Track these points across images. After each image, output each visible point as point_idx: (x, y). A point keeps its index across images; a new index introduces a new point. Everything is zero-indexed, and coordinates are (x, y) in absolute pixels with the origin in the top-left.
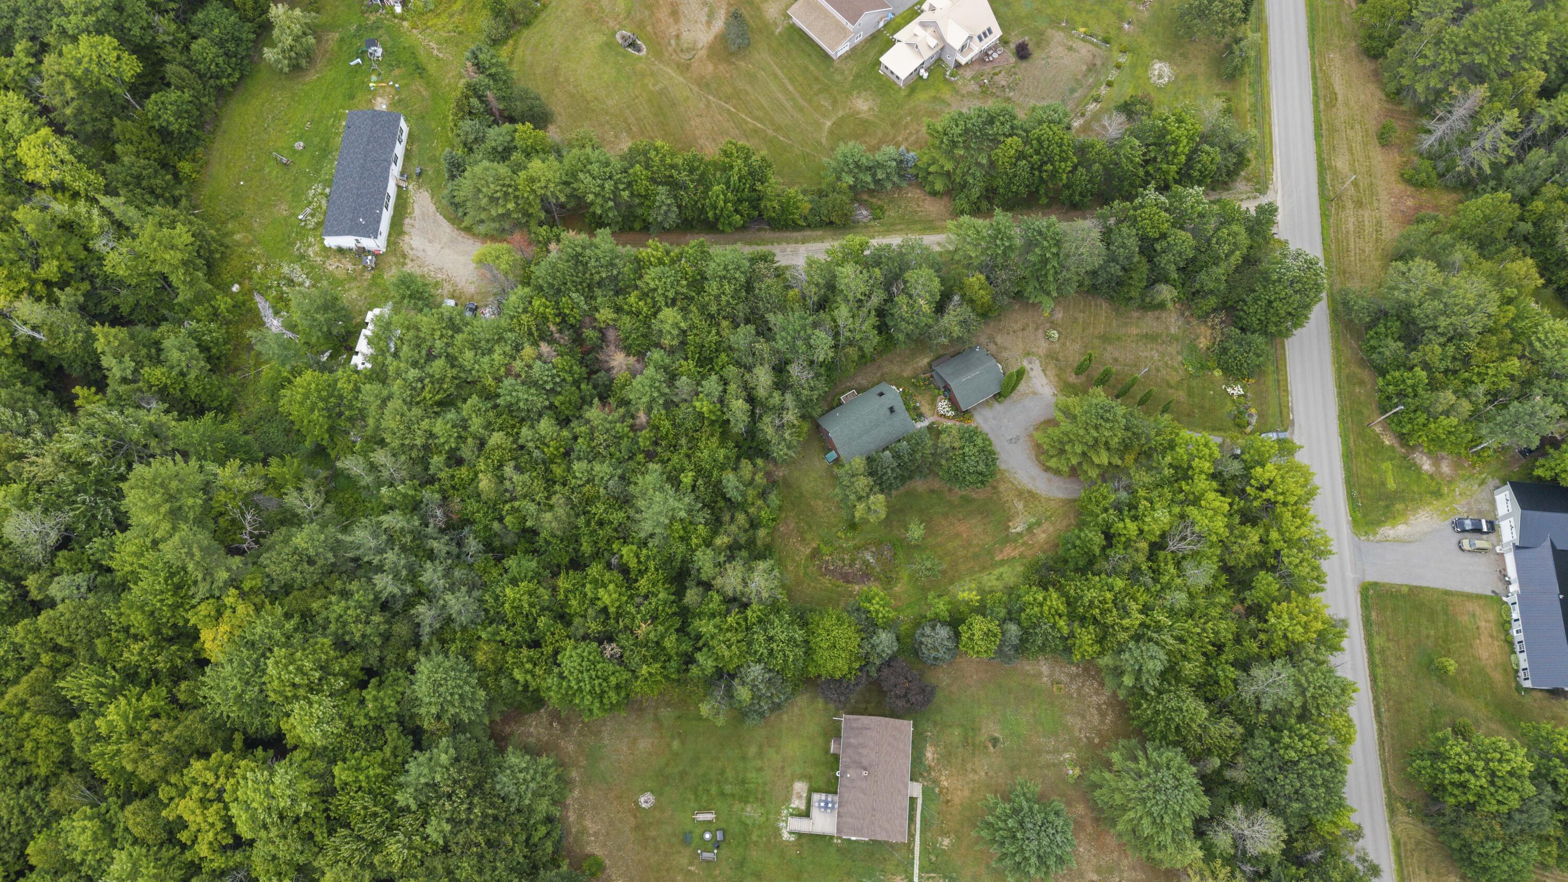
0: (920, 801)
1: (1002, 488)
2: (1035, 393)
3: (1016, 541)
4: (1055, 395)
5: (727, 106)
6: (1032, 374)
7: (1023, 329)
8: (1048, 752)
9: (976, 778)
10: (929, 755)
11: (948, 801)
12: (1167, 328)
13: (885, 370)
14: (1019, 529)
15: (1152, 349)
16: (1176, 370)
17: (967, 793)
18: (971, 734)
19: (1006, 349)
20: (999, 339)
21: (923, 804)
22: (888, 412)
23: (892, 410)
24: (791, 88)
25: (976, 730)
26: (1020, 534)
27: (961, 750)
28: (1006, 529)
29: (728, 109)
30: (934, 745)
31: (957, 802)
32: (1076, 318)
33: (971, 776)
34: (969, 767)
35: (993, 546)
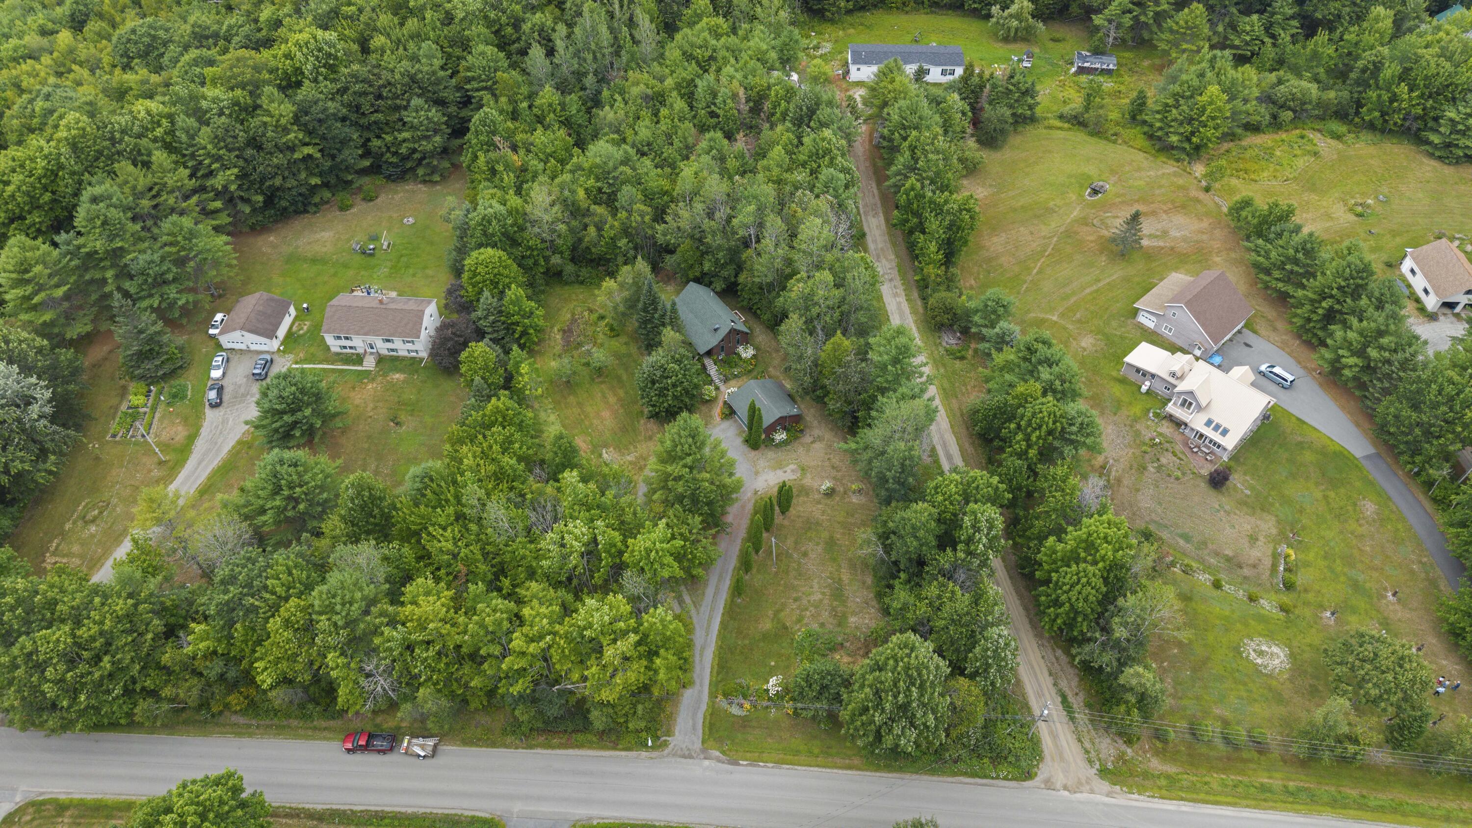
0: (360, 368)
1: (648, 441)
2: (757, 473)
3: (593, 452)
4: (756, 492)
5: (1050, 249)
6: (779, 472)
7: (833, 467)
8: (377, 466)
9: (369, 409)
10: (397, 376)
11: (354, 388)
12: (854, 614)
13: (774, 355)
14: (605, 456)
15: (823, 594)
16: (799, 621)
17: (357, 401)
18: (409, 408)
19: (808, 451)
20: (818, 445)
21: (356, 370)
22: (712, 327)
23: (716, 328)
24: (1088, 291)
25: (412, 413)
26: (600, 455)
27: (396, 399)
28: (606, 446)
29: (1045, 251)
30: (404, 382)
31: (352, 394)
32: (852, 516)
33: (371, 405)
34: (380, 404)
35: (590, 435)
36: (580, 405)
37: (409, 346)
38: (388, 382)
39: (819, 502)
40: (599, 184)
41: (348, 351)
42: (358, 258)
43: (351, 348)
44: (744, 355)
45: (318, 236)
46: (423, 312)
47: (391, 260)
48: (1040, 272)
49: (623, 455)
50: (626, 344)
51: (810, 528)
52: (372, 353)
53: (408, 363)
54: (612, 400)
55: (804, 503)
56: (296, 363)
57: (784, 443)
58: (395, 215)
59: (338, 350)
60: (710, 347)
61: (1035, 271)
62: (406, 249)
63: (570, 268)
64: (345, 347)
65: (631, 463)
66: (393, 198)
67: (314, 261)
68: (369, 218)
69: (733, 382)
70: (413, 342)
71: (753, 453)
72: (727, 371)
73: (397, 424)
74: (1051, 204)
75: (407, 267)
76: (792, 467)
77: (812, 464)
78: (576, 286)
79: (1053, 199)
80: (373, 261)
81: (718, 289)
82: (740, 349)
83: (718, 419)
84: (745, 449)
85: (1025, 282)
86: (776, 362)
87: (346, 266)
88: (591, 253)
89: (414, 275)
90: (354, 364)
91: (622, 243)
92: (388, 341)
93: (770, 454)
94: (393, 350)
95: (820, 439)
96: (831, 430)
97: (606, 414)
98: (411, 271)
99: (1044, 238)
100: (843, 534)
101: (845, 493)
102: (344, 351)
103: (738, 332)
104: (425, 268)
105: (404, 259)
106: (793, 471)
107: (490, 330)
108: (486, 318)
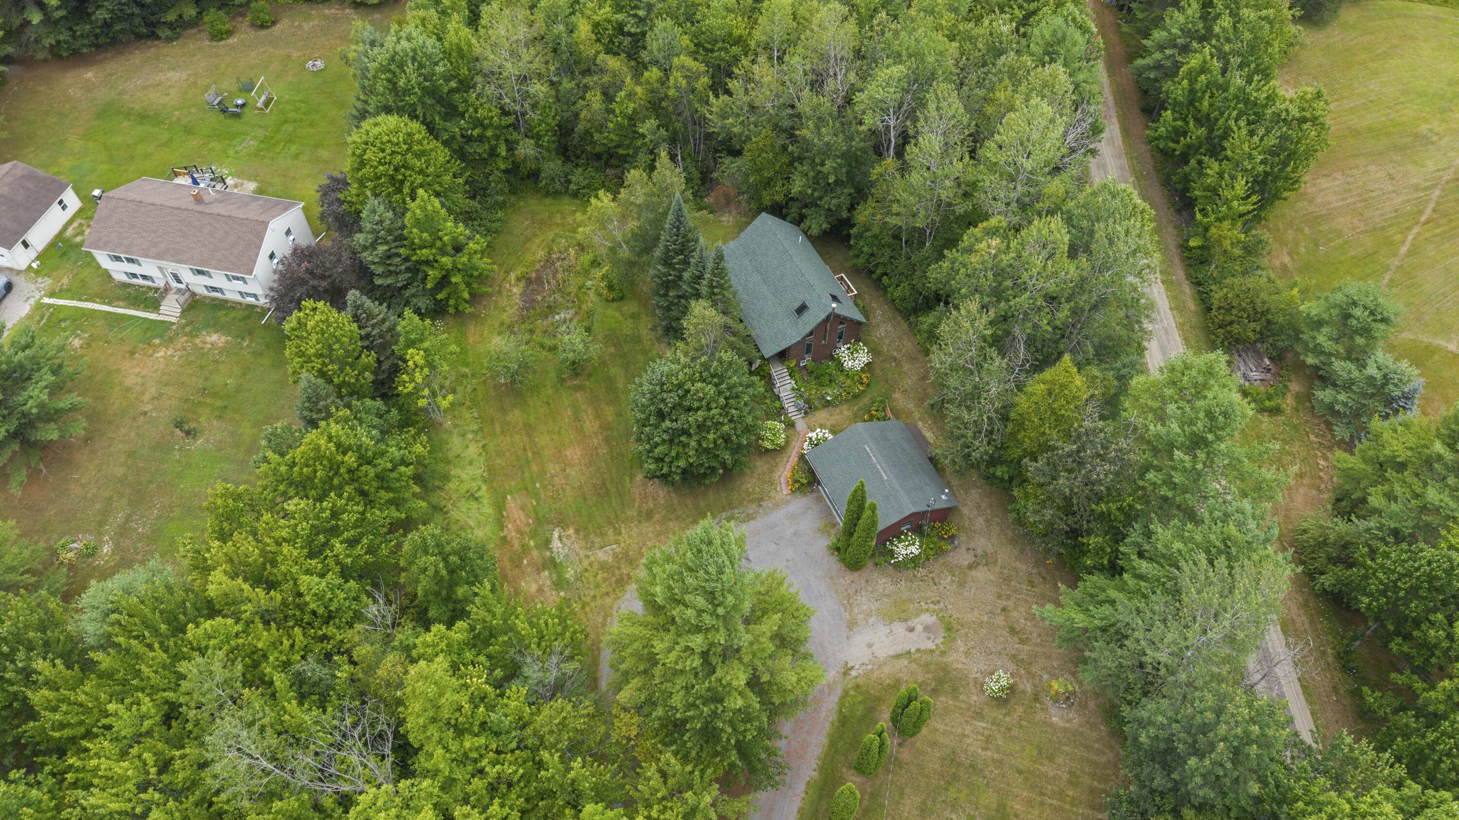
0: (153, 316)
1: (648, 528)
2: (852, 625)
3: (534, 534)
4: (846, 671)
5: (1428, 212)
6: (899, 628)
7: (1013, 631)
8: (128, 518)
9: (146, 397)
10: (214, 338)
11: (132, 353)
13: (906, 367)
14: (556, 544)
17: (130, 381)
18: (219, 403)
19: (962, 584)
20: (982, 574)
21: (146, 319)
22: (797, 305)
23: (801, 309)
25: (221, 414)
26: (547, 543)
27: (201, 384)
28: (562, 523)
29: (1421, 212)
30: (224, 350)
31: (125, 365)
32: (1051, 758)
33: (153, 390)
34: (169, 390)
35: (536, 495)
36: (529, 429)
37: (238, 285)
38: (195, 347)
39: (979, 715)
40: (620, 17)
41: (141, 281)
42: (214, 119)
43: (144, 277)
44: (848, 364)
45: (162, 77)
46: (265, 224)
47: (265, 128)
48: (1414, 251)
49: (591, 547)
50: (633, 316)
51: (955, 778)
52: (179, 291)
53: (241, 314)
54: (590, 425)
55: (947, 710)
56: (52, 295)
57: (914, 562)
58: (295, 54)
59: (125, 279)
60: (784, 345)
61: (1404, 249)
62: (297, 110)
63: (553, 166)
64: (134, 276)
65: (603, 566)
66: (300, 27)
67: (142, 117)
68: (254, 54)
69: (821, 415)
70: (243, 279)
71: (849, 577)
72: (813, 392)
73: (188, 433)
74: (1423, 128)
75: (290, 141)
76: (927, 619)
77: (971, 617)
78: (566, 200)
79: (1426, 121)
80: (235, 126)
81: (815, 231)
82: (843, 351)
83: (785, 490)
84: (832, 563)
85: (1387, 268)
86: (908, 382)
87: (189, 131)
88: (593, 143)
89: (296, 157)
90: (146, 308)
91: (647, 126)
92: (200, 272)
93: (883, 583)
94: (214, 289)
95: (986, 560)
96: (1013, 541)
97: (574, 453)
98: (294, 149)
99: (1416, 188)
100: (1029, 803)
101: (1036, 698)
102: (134, 281)
103: (842, 320)
104: (318, 146)
105: (288, 128)
106: (927, 629)
107: (380, 270)
108: (373, 245)
